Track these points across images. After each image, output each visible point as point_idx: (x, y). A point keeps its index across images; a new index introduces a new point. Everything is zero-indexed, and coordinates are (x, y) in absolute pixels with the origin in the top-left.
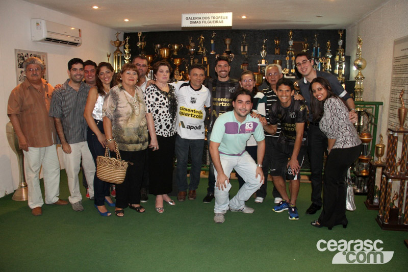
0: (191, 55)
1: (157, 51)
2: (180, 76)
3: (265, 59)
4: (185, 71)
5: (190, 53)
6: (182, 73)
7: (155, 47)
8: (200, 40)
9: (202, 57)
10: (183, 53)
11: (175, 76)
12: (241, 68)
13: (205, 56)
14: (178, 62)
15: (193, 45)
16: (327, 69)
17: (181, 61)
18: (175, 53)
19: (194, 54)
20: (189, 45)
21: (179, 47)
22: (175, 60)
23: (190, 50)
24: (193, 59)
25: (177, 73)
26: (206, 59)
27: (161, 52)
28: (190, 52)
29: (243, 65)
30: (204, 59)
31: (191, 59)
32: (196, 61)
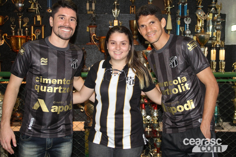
3: (117, 19)
5: (18, 10)
9: (34, 15)
12: (88, 30)
13: (38, 14)
16: (197, 30)
19: (22, 11)
23: (17, 5)
24: (22, 18)
26: (39, 18)
28: (17, 8)
29: (90, 27)
30: (36, 18)
31: (19, 18)
32: (26, 20)
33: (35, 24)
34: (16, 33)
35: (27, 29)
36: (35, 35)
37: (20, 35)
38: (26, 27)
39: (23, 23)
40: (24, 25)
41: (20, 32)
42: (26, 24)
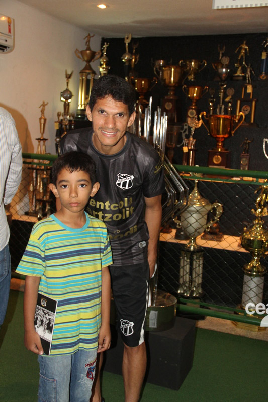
0: (222, 81)
1: (159, 73)
2: (199, 119)
4: (208, 111)
5: (220, 78)
6: (203, 115)
7: (154, 65)
8: (239, 52)
9: (243, 85)
10: (206, 77)
11: (189, 119)
13: (249, 83)
14: (194, 93)
15: (226, 61)
17: (201, 93)
18: (191, 78)
19: (226, 80)
20: (219, 62)
21: (200, 67)
22: (191, 89)
23: (220, 71)
25: (192, 113)
26: (250, 90)
27: (165, 73)
28: (220, 75)
30: (246, 89)
31: (221, 90)
32: (231, 92)
33: (243, 97)
34: (215, 110)
35: (230, 105)
36: (243, 115)
37: (220, 113)
38: (229, 102)
39: (225, 96)
40: (227, 100)
41: (221, 108)
42: (230, 97)
